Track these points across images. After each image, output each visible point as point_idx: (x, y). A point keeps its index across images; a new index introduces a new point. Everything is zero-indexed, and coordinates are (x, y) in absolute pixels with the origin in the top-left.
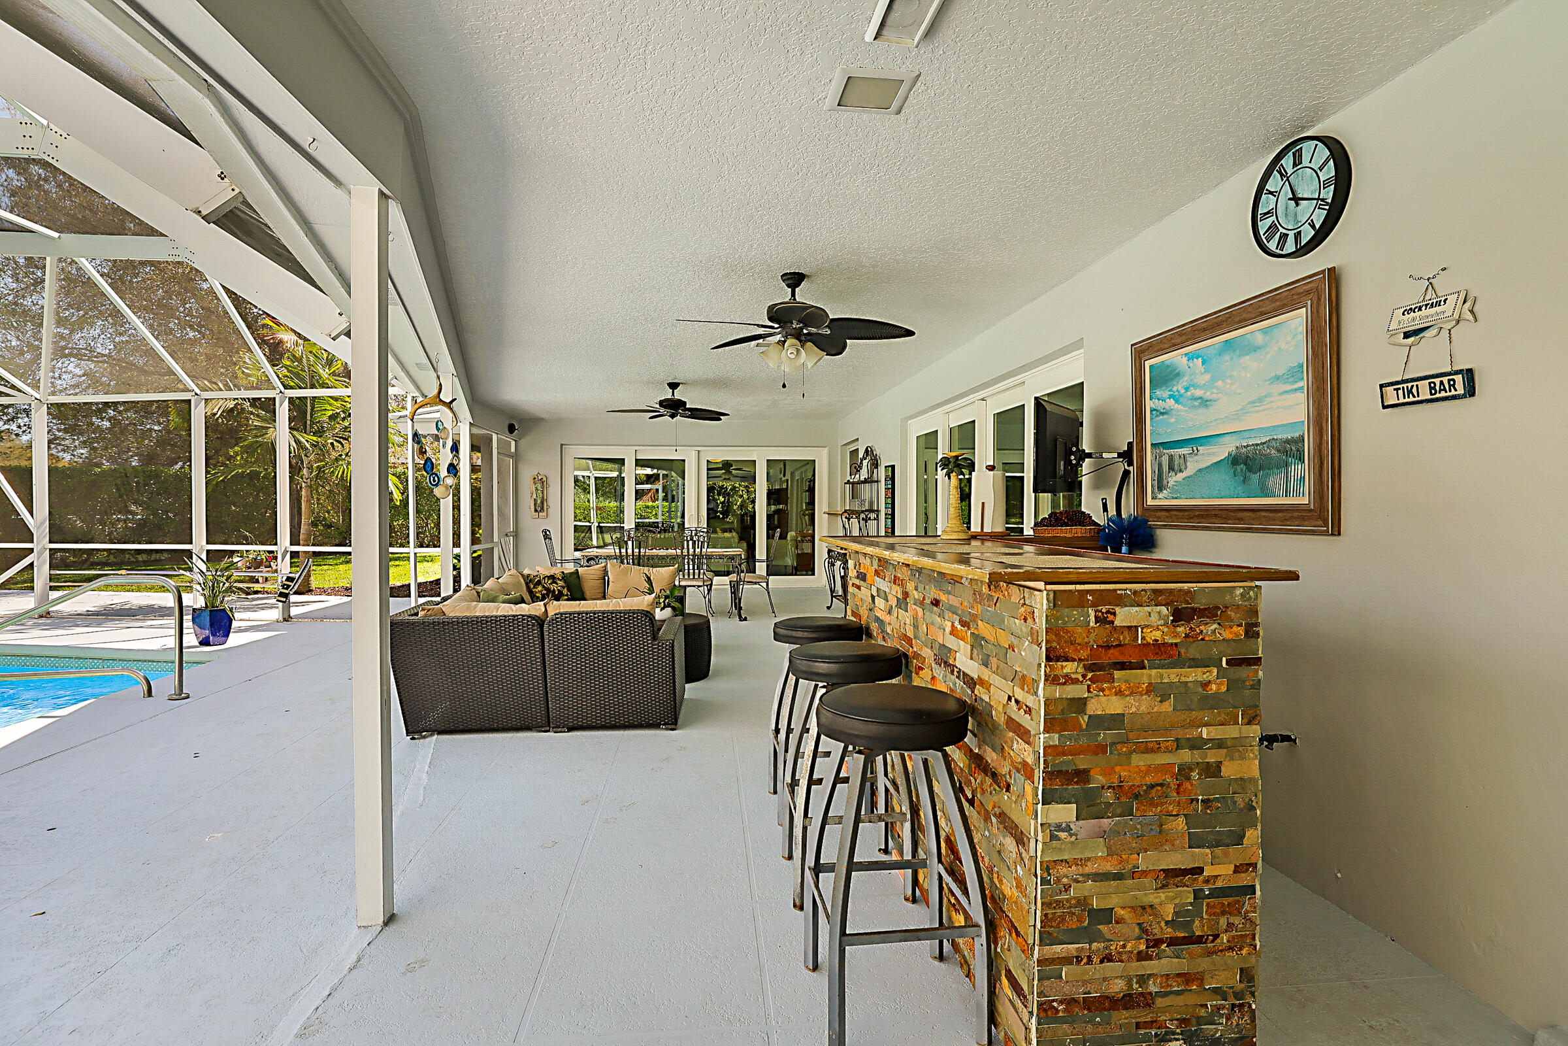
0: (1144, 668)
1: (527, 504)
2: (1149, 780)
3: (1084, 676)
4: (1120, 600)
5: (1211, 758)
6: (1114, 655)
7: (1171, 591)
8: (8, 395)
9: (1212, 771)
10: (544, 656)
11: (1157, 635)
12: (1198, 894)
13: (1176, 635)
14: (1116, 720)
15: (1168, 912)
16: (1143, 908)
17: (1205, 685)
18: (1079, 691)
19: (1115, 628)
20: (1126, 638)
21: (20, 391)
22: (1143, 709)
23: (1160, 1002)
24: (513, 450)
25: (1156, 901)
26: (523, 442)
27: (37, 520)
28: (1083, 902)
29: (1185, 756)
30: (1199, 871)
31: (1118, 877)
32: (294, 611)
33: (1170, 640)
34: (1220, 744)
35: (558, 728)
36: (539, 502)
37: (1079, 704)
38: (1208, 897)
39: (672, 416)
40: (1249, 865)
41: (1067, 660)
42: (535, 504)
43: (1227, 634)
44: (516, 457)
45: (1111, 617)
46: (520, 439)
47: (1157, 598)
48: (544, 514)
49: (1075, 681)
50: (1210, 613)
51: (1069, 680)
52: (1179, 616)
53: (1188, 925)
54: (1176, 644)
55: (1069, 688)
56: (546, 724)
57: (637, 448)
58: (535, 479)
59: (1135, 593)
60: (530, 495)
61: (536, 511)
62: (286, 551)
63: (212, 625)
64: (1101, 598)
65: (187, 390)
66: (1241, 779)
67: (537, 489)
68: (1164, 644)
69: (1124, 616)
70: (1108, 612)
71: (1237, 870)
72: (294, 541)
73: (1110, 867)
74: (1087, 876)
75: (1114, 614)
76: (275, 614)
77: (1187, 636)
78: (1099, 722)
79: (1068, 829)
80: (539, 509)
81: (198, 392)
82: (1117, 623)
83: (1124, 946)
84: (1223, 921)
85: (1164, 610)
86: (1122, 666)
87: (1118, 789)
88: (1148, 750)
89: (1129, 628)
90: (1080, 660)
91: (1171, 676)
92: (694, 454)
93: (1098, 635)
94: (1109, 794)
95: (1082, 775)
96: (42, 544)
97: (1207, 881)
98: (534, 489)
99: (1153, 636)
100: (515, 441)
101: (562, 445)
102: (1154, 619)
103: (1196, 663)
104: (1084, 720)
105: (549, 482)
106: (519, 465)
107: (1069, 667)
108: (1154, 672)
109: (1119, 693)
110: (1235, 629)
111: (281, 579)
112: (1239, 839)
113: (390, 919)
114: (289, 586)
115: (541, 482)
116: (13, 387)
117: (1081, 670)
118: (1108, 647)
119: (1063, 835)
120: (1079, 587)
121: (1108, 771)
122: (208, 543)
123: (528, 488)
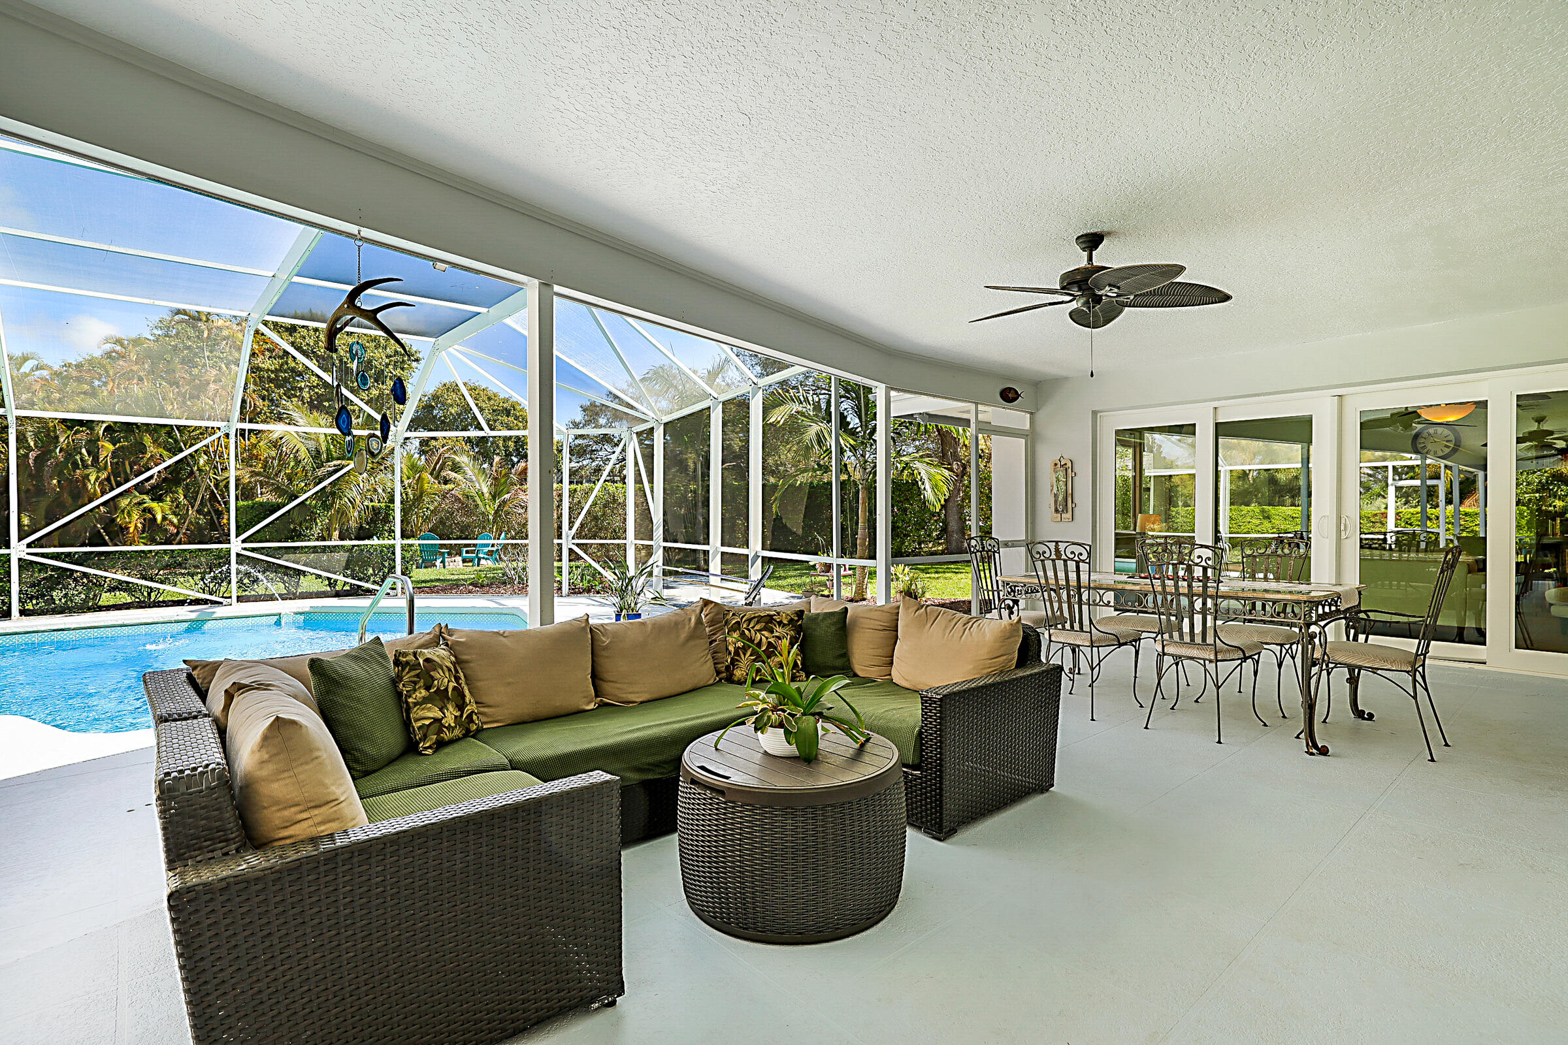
1: (1046, 503)
24: (1027, 427)
26: (1041, 415)
36: (1060, 498)
42: (1056, 502)
44: (1032, 438)
46: (1038, 410)
48: (1069, 513)
57: (1216, 404)
58: (1056, 464)
60: (1050, 488)
61: (1057, 511)
62: (756, 556)
67: (1058, 480)
80: (1061, 508)
98: (1055, 479)
100: (1031, 414)
101: (1095, 413)
105: (1076, 468)
106: (1036, 449)
115: (1066, 468)
122: (722, 545)
123: (1047, 478)
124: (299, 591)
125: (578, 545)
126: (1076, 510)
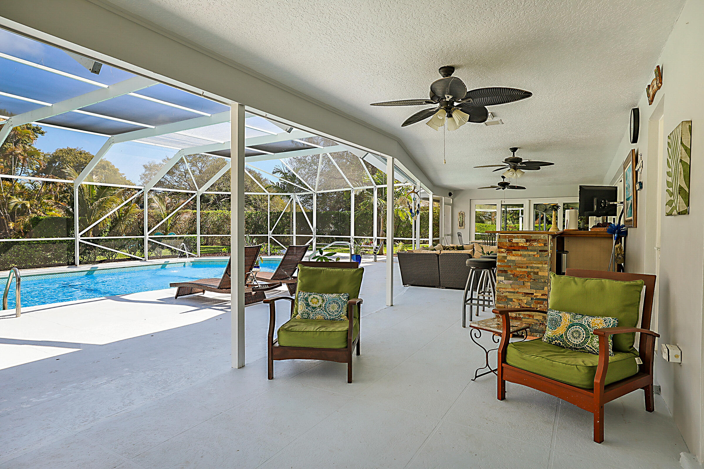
0: (520, 251)
1: (457, 223)
2: (521, 274)
3: (506, 252)
4: (514, 237)
5: (536, 270)
6: (513, 248)
7: (526, 236)
8: (308, 191)
9: (537, 273)
10: (439, 265)
11: (522, 244)
12: (532, 299)
13: (527, 244)
14: (513, 261)
15: (525, 301)
16: (519, 300)
17: (534, 255)
18: (505, 255)
19: (513, 243)
20: (515, 245)
21: (311, 190)
22: (520, 259)
23: (523, 320)
24: (451, 202)
25: (522, 299)
26: (455, 199)
27: (313, 228)
28: (506, 297)
29: (529, 270)
30: (533, 294)
31: (514, 293)
32: (377, 259)
33: (525, 245)
34: (538, 268)
35: (443, 287)
36: (461, 222)
37: (505, 257)
38: (535, 300)
39: (503, 189)
40: (545, 294)
41: (502, 248)
42: (460, 223)
43: (539, 245)
44: (453, 205)
45: (511, 240)
47: (522, 237)
48: (463, 227)
49: (504, 253)
50: (535, 240)
51: (502, 252)
52: (527, 241)
53: (530, 305)
54: (527, 247)
55: (502, 254)
56: (439, 286)
57: (502, 200)
58: (460, 213)
59: (517, 236)
60: (458, 220)
61: (460, 226)
62: (376, 239)
63: (356, 259)
64: (509, 237)
65: (350, 187)
66: (543, 276)
67: (460, 218)
68: (524, 246)
69: (514, 240)
70: (511, 239)
71: (542, 295)
72: (378, 236)
73: (511, 290)
74: (507, 292)
75: (512, 240)
76: (372, 260)
77: (529, 245)
78: (509, 261)
79: (502, 281)
80: (461, 225)
81: (353, 188)
82: (513, 242)
83: (515, 307)
84: (539, 306)
85: (524, 240)
86: (514, 250)
87: (514, 275)
88: (520, 267)
89: (516, 243)
90: (505, 249)
91: (526, 253)
92: (527, 202)
93: (508, 244)
94: (512, 276)
95: (506, 272)
96: (314, 235)
97: (535, 296)
99: (520, 245)
100: (452, 199)
101: (470, 200)
102: (522, 241)
103: (531, 251)
104: (506, 261)
105: (465, 215)
106: (454, 209)
107: (502, 250)
108: (521, 252)
109: (514, 256)
110: (541, 244)
111: (374, 248)
112: (543, 289)
113: (392, 305)
114: (376, 250)
115: (462, 215)
116: (310, 189)
117: (505, 251)
118: (511, 246)
119: (501, 283)
120: (506, 234)
121: (511, 271)
122: (355, 236)
123: (457, 217)
124: (162, 255)
125: (273, 237)
126: (465, 226)
